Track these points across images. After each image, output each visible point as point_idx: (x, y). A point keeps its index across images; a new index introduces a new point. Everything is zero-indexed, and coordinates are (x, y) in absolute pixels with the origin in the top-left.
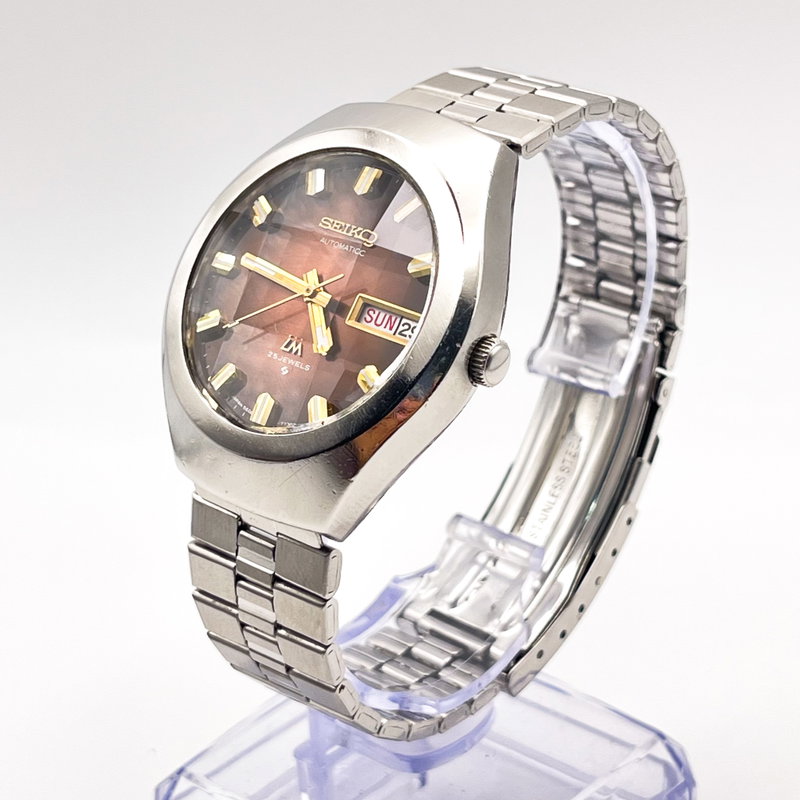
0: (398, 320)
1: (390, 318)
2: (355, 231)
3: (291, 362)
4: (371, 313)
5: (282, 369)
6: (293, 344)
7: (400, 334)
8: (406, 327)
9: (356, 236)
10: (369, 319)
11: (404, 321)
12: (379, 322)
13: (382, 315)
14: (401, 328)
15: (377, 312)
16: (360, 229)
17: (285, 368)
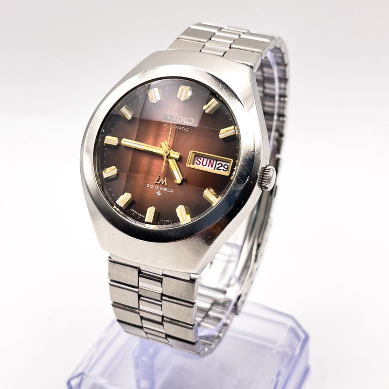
0: (215, 162)
1: (210, 161)
2: (184, 120)
3: (162, 189)
4: (199, 159)
5: (157, 193)
6: (162, 180)
7: (218, 169)
8: (220, 165)
9: (185, 122)
10: (198, 163)
11: (218, 162)
12: (204, 164)
13: (205, 160)
14: (217, 166)
15: (202, 159)
16: (186, 118)
17: (159, 192)
